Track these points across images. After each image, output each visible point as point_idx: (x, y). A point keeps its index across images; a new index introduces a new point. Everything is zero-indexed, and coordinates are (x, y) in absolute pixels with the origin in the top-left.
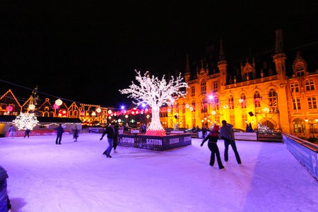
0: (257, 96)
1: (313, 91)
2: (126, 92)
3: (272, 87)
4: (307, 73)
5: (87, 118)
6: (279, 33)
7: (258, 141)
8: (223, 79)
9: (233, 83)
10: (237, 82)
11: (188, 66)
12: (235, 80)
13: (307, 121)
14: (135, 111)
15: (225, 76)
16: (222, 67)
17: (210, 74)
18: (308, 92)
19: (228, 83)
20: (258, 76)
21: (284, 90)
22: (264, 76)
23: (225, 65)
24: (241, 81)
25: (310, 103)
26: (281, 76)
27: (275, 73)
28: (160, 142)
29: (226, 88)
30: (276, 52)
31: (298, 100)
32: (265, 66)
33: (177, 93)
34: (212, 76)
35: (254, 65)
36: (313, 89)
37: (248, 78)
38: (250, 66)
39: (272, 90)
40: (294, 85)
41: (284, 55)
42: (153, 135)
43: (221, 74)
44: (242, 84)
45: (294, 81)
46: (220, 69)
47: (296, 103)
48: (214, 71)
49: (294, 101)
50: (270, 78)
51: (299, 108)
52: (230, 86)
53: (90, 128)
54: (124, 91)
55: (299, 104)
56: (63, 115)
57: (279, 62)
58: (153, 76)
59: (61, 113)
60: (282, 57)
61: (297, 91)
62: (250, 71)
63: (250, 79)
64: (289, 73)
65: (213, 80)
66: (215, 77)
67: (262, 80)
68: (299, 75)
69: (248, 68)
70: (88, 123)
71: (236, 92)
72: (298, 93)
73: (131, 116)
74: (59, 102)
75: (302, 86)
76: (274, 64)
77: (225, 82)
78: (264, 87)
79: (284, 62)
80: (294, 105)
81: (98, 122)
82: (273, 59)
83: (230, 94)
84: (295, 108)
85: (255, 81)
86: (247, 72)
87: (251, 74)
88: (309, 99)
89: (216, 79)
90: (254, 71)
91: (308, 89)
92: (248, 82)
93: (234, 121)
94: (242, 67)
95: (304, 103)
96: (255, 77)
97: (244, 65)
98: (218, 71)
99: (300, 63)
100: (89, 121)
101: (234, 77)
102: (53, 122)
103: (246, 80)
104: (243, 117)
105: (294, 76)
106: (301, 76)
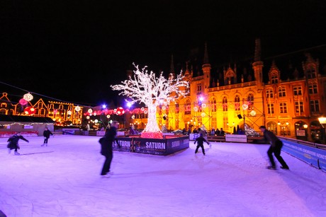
0: (237, 100)
1: (284, 98)
2: (118, 89)
3: (251, 92)
4: (280, 81)
5: (57, 118)
6: (257, 42)
7: (248, 142)
8: (207, 82)
9: (216, 86)
10: (220, 86)
11: (172, 66)
12: (218, 84)
13: (279, 124)
14: (121, 111)
15: (209, 79)
16: (206, 70)
17: (194, 76)
18: (281, 98)
19: (211, 86)
20: (239, 82)
21: (260, 95)
22: (244, 81)
23: (209, 68)
24: (224, 85)
25: (281, 108)
26: (258, 82)
27: (254, 79)
28: (163, 146)
29: (210, 91)
30: (255, 59)
31: (272, 105)
32: (245, 72)
33: (177, 92)
34: (196, 78)
35: (235, 70)
36: (284, 95)
37: (230, 82)
38: (232, 71)
39: (250, 94)
40: (269, 91)
41: (262, 62)
42: (151, 137)
43: (205, 76)
44: (224, 87)
45: (270, 88)
46: (205, 72)
47: (270, 107)
48: (198, 73)
49: (269, 106)
50: (249, 83)
51: (273, 112)
52: (213, 89)
53: (64, 130)
54: (117, 88)
55: (272, 109)
56: (30, 112)
57: (257, 69)
58: (152, 72)
59: (28, 110)
60: (260, 64)
61: (272, 97)
62: (232, 75)
63: (231, 84)
64: (265, 80)
65: (198, 82)
66: (199, 80)
67: (242, 84)
68: (273, 82)
69: (230, 73)
70: (59, 123)
71: (219, 95)
72: (272, 99)
73: (114, 117)
74: (28, 97)
75: (276, 92)
76: (253, 71)
77: (209, 85)
78: (243, 92)
79: (261, 69)
80: (269, 109)
81: (71, 122)
82: (252, 66)
83: (213, 97)
84: (269, 113)
85: (236, 85)
86: (229, 76)
87: (232, 78)
88: (281, 105)
89: (200, 82)
90: (235, 76)
91: (280, 96)
92: (230, 86)
93: (216, 123)
94: (224, 71)
95: (277, 108)
96: (236, 82)
97: (226, 70)
98: (202, 74)
99: (274, 72)
100: (59, 120)
101: (217, 81)
102: (16, 121)
103: (228, 84)
104: (224, 119)
105: (269, 83)
106: (275, 83)
